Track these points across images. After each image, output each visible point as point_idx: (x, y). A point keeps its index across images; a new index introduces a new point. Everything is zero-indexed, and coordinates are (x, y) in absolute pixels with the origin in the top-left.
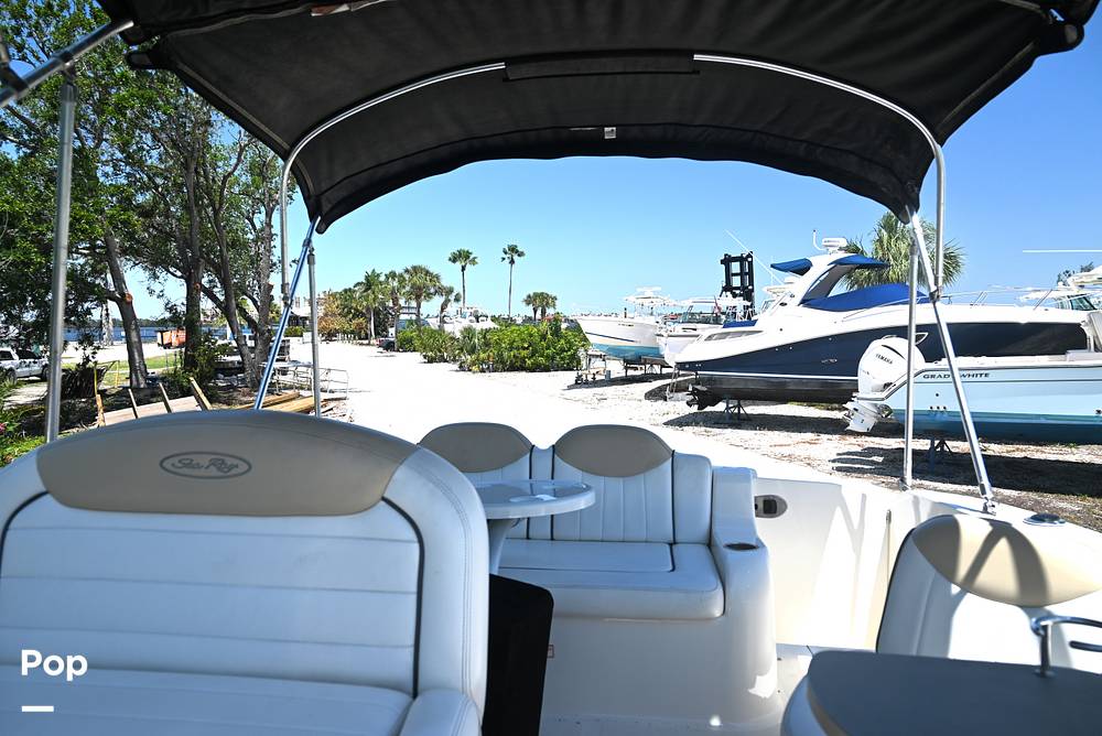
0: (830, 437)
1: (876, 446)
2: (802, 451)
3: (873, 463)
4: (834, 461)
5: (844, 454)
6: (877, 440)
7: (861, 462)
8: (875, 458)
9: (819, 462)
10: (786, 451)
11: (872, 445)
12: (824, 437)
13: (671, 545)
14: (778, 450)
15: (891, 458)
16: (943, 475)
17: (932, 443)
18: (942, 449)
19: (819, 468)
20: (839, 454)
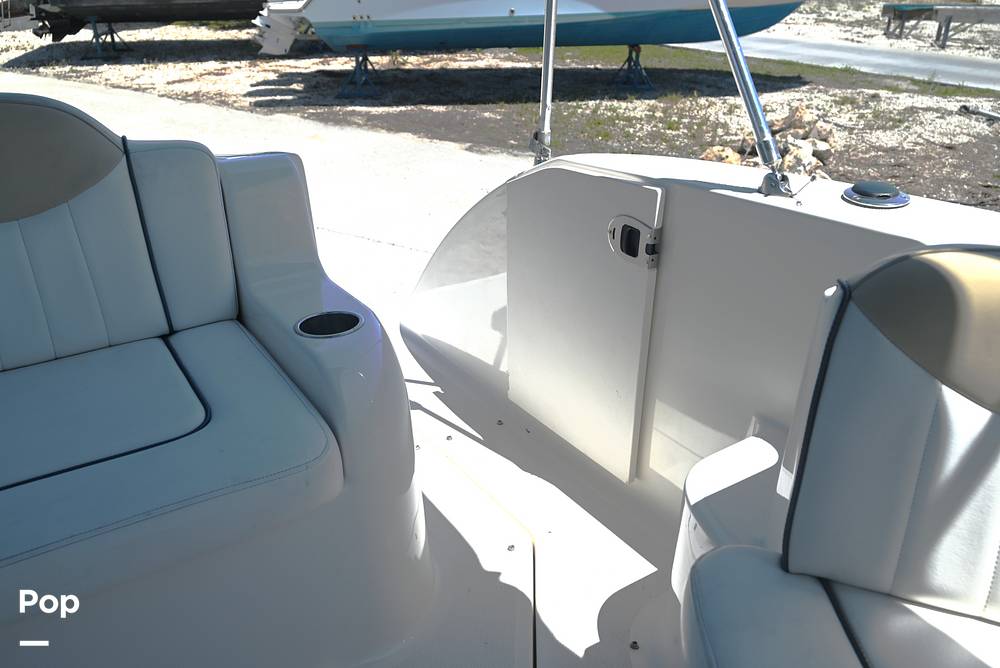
0: (237, 63)
1: (294, 71)
2: (208, 85)
3: (295, 92)
4: (250, 94)
5: (258, 84)
6: (292, 62)
7: (282, 93)
8: (295, 86)
9: (234, 98)
10: (190, 88)
11: (288, 70)
12: (231, 64)
13: (165, 338)
14: (178, 88)
15: (314, 83)
16: (372, 97)
17: (357, 60)
18: (366, 66)
19: (236, 105)
20: (252, 86)
